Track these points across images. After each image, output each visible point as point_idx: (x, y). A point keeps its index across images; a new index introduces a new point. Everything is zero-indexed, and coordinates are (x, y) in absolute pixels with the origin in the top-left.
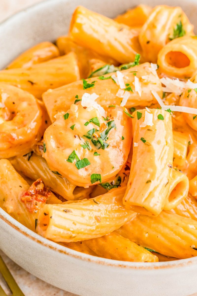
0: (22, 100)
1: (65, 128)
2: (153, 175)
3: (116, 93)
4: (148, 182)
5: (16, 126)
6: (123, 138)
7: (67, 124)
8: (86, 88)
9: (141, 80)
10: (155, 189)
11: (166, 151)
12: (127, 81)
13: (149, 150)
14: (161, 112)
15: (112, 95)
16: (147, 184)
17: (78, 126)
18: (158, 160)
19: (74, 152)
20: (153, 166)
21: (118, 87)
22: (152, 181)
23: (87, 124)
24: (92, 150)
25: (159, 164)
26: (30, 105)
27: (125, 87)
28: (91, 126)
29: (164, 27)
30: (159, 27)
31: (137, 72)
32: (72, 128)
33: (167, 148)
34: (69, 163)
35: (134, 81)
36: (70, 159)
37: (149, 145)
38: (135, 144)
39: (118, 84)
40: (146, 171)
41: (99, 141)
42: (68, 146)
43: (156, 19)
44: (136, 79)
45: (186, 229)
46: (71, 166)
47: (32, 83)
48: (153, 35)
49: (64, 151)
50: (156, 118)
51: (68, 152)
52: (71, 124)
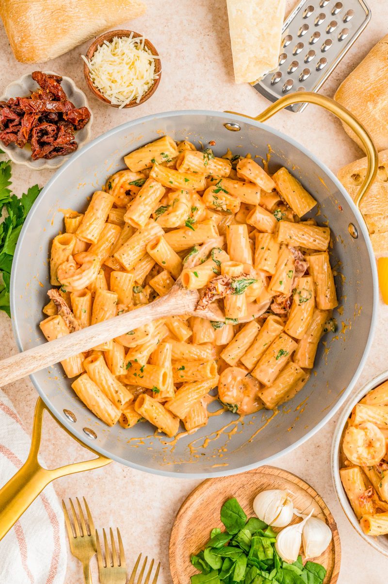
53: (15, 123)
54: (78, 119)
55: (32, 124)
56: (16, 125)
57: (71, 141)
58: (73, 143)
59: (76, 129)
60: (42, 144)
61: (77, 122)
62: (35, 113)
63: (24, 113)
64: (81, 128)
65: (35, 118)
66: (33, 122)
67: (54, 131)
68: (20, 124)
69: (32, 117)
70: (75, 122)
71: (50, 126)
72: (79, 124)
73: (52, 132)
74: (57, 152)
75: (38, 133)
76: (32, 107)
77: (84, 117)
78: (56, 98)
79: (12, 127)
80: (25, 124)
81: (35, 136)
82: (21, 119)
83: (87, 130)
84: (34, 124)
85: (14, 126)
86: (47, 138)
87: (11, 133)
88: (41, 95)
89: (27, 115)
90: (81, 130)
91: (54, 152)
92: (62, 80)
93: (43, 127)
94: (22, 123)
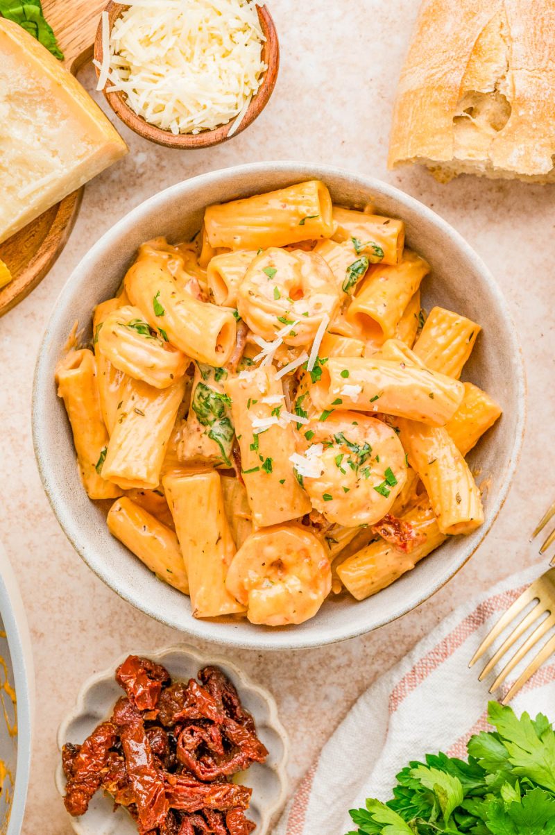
0: (259, 553)
1: (344, 500)
2: (423, 390)
3: (282, 429)
4: (431, 396)
5: (303, 561)
6: (355, 423)
7: (338, 497)
8: (271, 470)
9: (265, 395)
10: (440, 388)
11: (385, 370)
12: (266, 414)
13: (389, 392)
14: (337, 373)
15: (283, 434)
16: (434, 397)
17: (345, 483)
18: (400, 381)
19: (375, 488)
20: (411, 389)
21: (274, 426)
22: (431, 392)
23: (343, 471)
24: (370, 464)
25: (407, 382)
26: (270, 543)
27: (275, 417)
28: (345, 466)
29: (153, 353)
30: (154, 360)
31: (250, 400)
32: (346, 490)
33: (382, 368)
34: (390, 494)
35: (266, 404)
36: (384, 494)
37: (382, 393)
38: (376, 409)
39: (270, 426)
40: (416, 399)
41: (362, 456)
42: (367, 496)
43: (138, 364)
44: (265, 400)
45: (445, 347)
46: (393, 492)
47: (220, 538)
48: (166, 369)
49: (374, 501)
50: (346, 380)
51: (375, 496)
52: (342, 493)
53: (202, 824)
54: (149, 683)
55: (193, 786)
56: (205, 819)
57: (201, 683)
58: (202, 678)
59: (168, 683)
60: (229, 746)
61: (156, 684)
62: (166, 788)
63: (171, 810)
64: (164, 670)
65: (178, 784)
66: (188, 786)
67: (192, 732)
68: (199, 813)
69: (177, 790)
70: (157, 687)
71: (184, 744)
72: (158, 676)
73: (195, 734)
74: (235, 707)
75: (208, 766)
76: (155, 797)
77: (140, 671)
78: (116, 748)
79: (210, 828)
80: (198, 801)
81: (216, 771)
82: (188, 814)
83: (164, 657)
84: (191, 782)
85: (208, 825)
86: (212, 740)
87: (225, 826)
88: (118, 784)
89: (174, 802)
90: (166, 668)
91: (235, 714)
92: (70, 745)
93: (191, 757)
94: (198, 808)
